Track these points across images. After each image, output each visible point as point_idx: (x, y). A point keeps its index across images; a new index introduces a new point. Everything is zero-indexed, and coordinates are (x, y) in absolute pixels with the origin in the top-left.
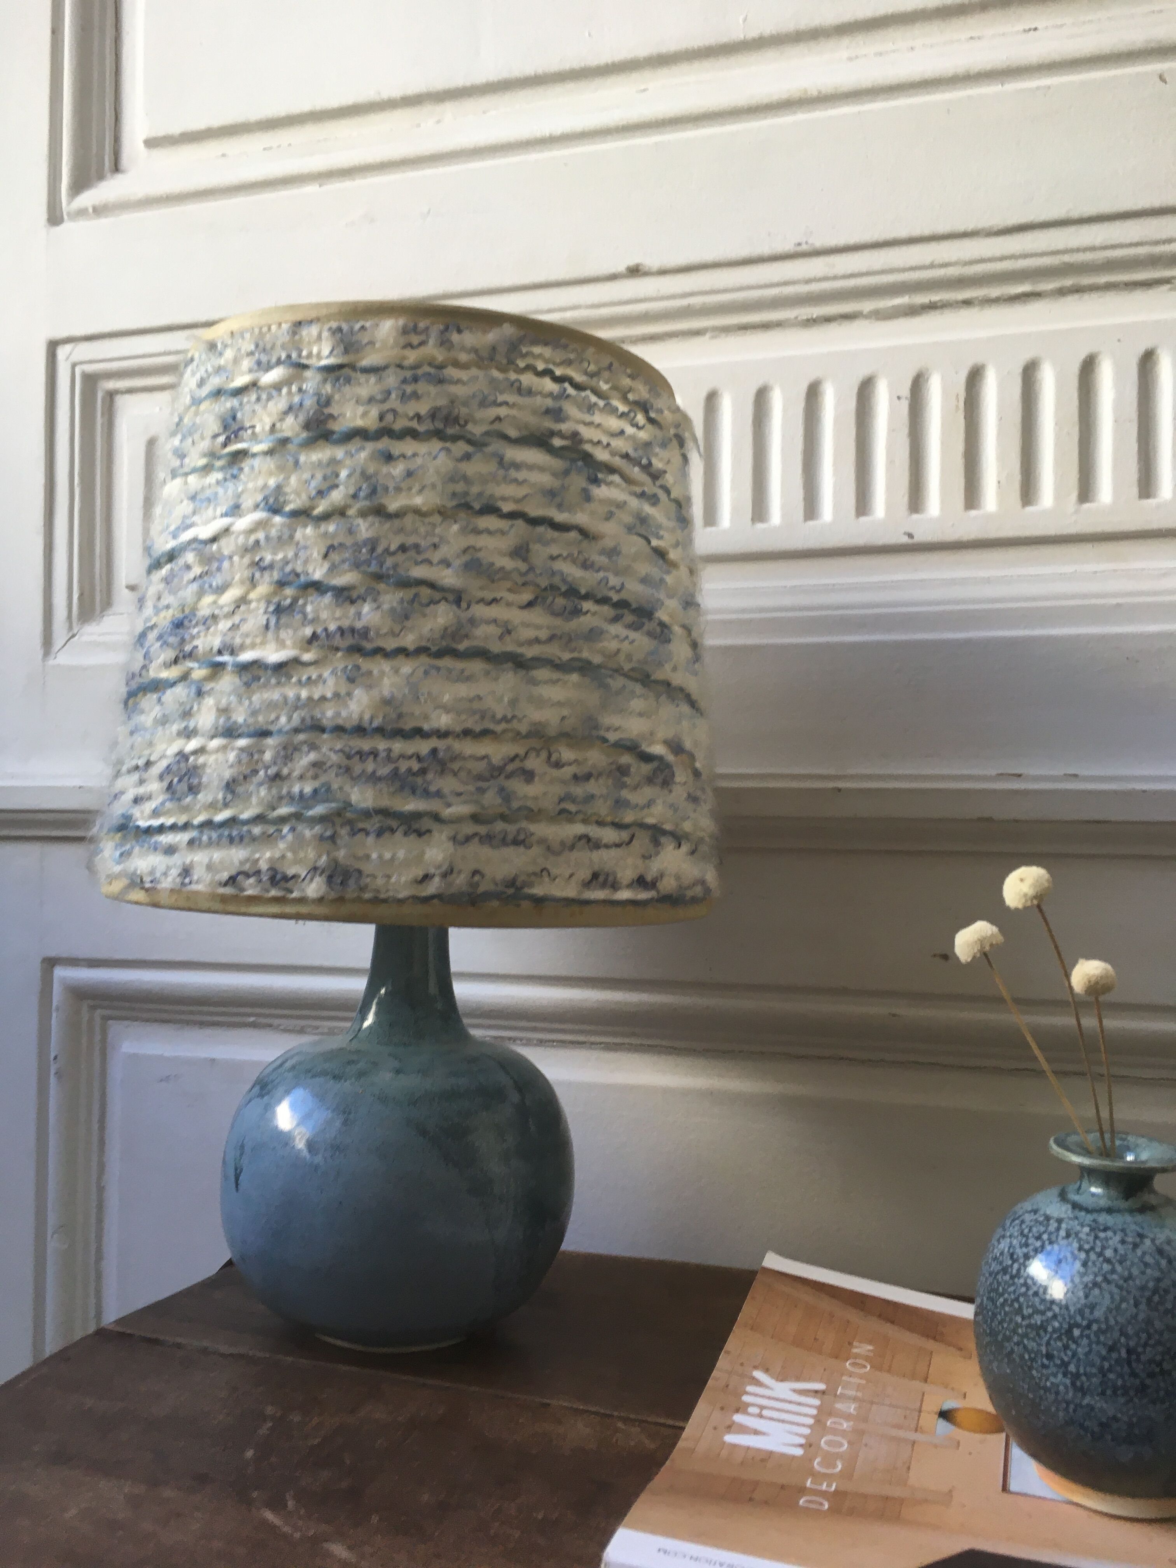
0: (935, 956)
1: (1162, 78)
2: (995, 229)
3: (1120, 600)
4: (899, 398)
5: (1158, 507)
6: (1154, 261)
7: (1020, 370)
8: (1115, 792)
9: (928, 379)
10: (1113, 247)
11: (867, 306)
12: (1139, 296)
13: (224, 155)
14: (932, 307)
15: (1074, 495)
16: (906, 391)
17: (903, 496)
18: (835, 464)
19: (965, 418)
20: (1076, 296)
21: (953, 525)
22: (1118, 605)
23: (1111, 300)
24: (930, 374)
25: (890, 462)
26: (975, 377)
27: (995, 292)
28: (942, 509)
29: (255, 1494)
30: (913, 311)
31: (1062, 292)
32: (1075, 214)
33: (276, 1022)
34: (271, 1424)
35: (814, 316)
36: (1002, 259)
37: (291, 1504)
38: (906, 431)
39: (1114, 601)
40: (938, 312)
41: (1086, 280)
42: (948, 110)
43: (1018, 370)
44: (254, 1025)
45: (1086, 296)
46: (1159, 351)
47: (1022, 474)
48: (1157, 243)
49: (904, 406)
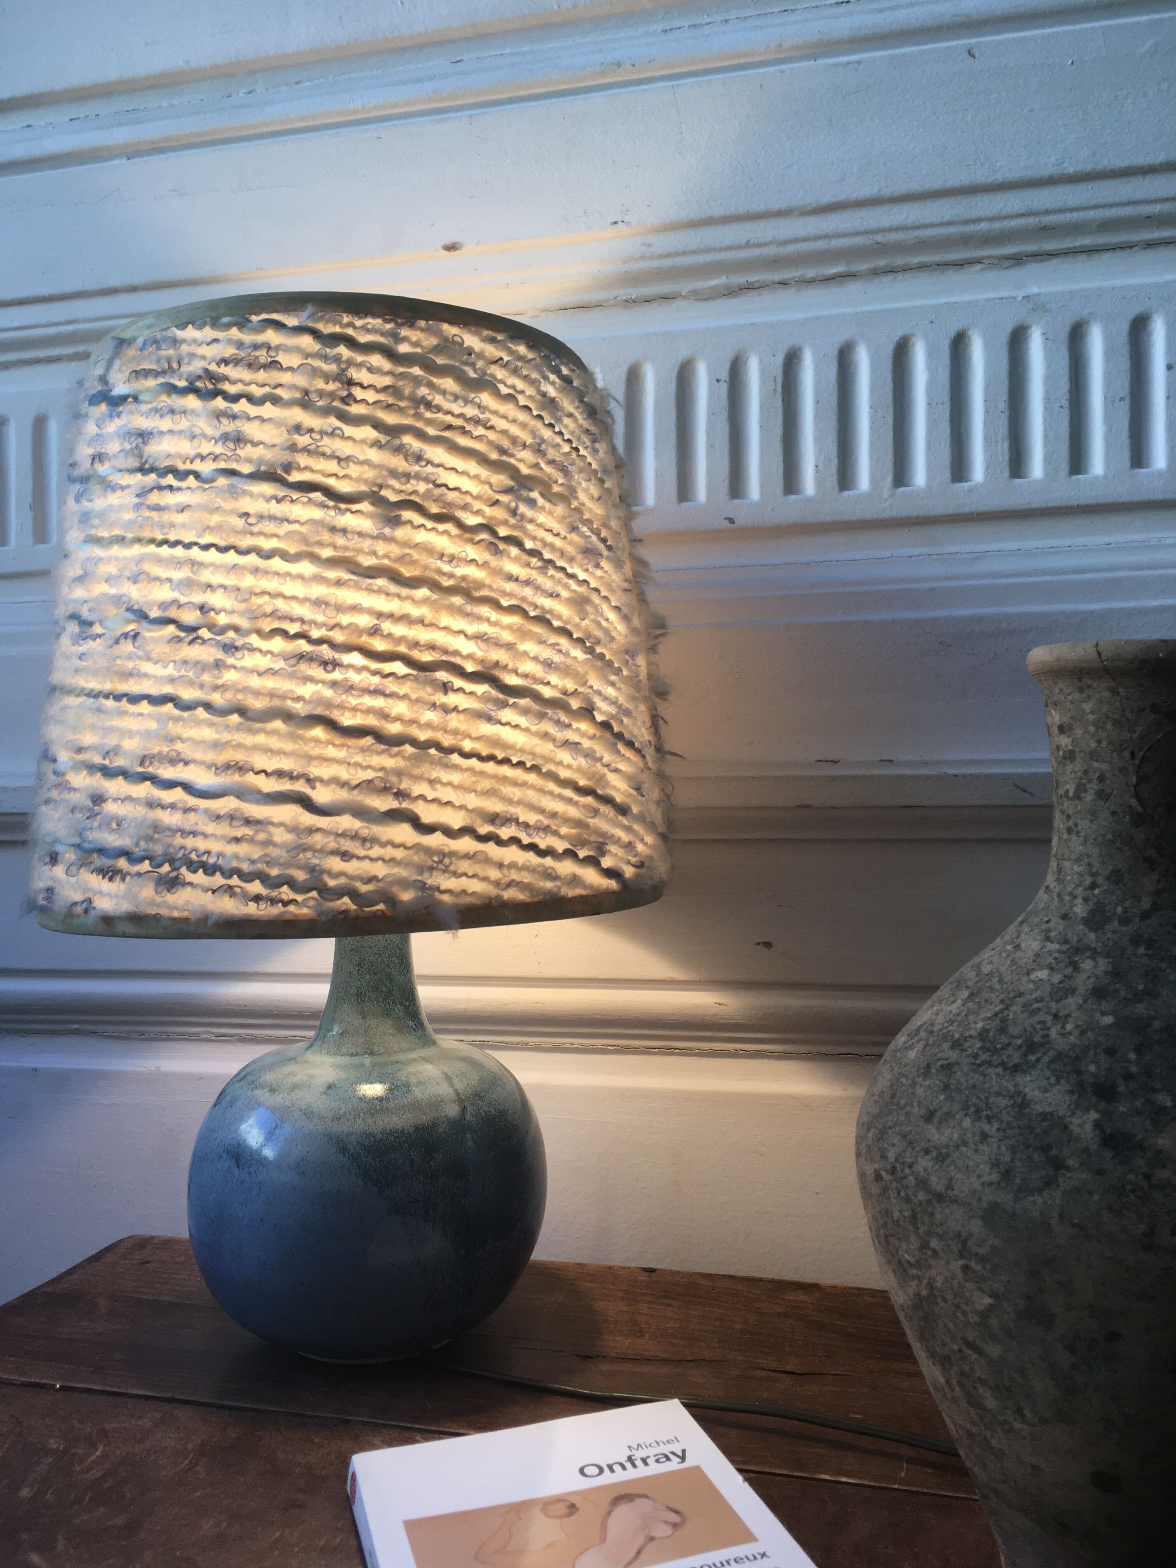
0: (758, 944)
1: (971, 54)
2: (809, 208)
3: (935, 585)
4: (718, 381)
5: (970, 490)
6: (966, 241)
7: (836, 353)
8: (928, 778)
9: (746, 361)
10: (924, 226)
11: (686, 287)
12: (953, 277)
13: (29, 126)
14: (749, 288)
15: (889, 479)
16: (724, 375)
17: (723, 481)
18: (656, 449)
19: (783, 400)
20: (891, 277)
21: (772, 510)
22: (932, 589)
23: (925, 280)
24: (748, 358)
25: (711, 446)
26: (792, 361)
27: (811, 273)
28: (762, 494)
29: (24, 1536)
30: (730, 292)
31: (875, 273)
32: (887, 192)
33: (101, 1028)
34: (50, 1460)
35: (633, 297)
36: (817, 238)
37: (61, 1545)
38: (725, 414)
39: (928, 585)
40: (755, 292)
41: (900, 261)
42: (761, 86)
43: (834, 353)
44: (77, 1032)
45: (900, 276)
46: (970, 333)
47: (839, 457)
48: (966, 222)
49: (724, 388)
